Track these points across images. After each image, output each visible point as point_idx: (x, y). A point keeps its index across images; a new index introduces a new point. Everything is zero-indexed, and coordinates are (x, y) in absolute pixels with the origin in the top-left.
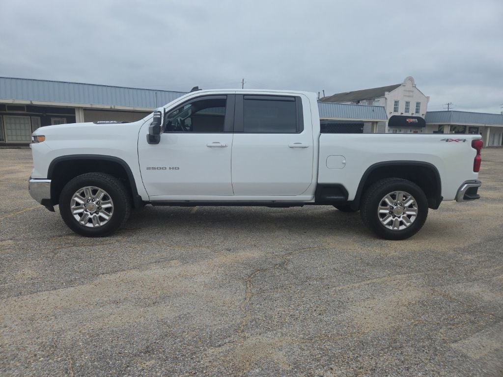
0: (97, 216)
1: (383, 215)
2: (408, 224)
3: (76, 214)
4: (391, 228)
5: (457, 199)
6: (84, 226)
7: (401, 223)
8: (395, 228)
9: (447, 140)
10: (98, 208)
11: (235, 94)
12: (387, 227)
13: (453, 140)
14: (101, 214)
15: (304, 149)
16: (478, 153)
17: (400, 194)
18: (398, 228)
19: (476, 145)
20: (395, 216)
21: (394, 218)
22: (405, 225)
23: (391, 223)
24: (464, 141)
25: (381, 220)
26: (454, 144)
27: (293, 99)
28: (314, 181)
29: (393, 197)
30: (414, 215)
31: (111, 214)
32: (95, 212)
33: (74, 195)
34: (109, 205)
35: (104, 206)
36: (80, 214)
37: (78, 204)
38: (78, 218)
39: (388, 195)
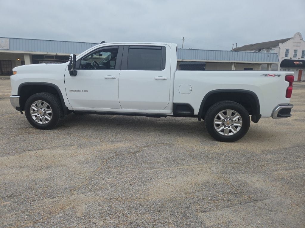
0: (44, 117)
1: (218, 125)
2: (235, 132)
3: (33, 116)
4: (222, 134)
5: (272, 116)
6: (37, 123)
7: (230, 131)
8: (226, 134)
9: (266, 75)
10: (45, 113)
11: (124, 46)
12: (220, 133)
13: (270, 75)
14: (46, 117)
15: (164, 80)
16: (291, 84)
17: (229, 112)
18: (228, 134)
19: (289, 79)
20: (226, 126)
21: (225, 127)
22: (233, 133)
23: (223, 131)
24: (279, 76)
25: (216, 128)
26: (271, 77)
27: (160, 48)
28: (171, 101)
29: (225, 113)
30: (240, 126)
31: (51, 117)
32: (43, 115)
33: (32, 105)
34: (50, 112)
35: (47, 112)
36: (36, 116)
37: (34, 110)
38: (34, 118)
39: (221, 112)
